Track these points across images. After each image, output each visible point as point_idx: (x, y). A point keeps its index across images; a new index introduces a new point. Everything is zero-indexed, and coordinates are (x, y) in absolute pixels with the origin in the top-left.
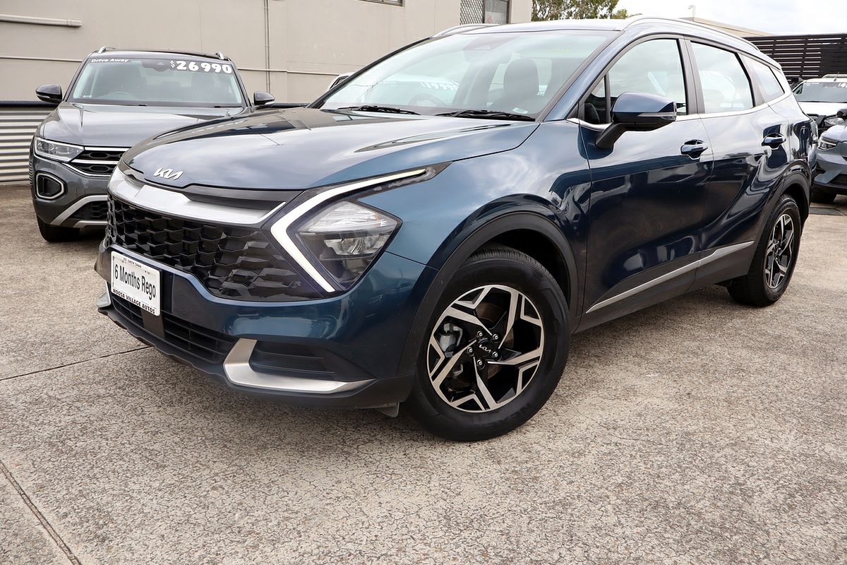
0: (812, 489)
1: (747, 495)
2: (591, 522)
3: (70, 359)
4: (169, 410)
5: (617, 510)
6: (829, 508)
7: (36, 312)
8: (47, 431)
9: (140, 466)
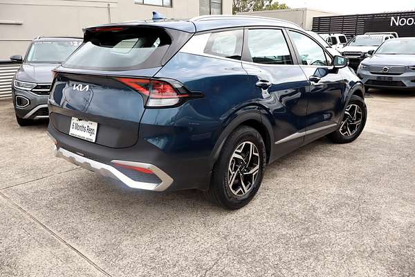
0: (339, 206)
1: (315, 210)
2: (257, 222)
3: (46, 175)
4: (92, 192)
5: (267, 217)
6: (344, 212)
7: (25, 156)
8: (44, 203)
9: (84, 213)
